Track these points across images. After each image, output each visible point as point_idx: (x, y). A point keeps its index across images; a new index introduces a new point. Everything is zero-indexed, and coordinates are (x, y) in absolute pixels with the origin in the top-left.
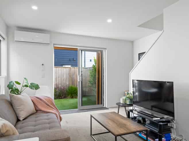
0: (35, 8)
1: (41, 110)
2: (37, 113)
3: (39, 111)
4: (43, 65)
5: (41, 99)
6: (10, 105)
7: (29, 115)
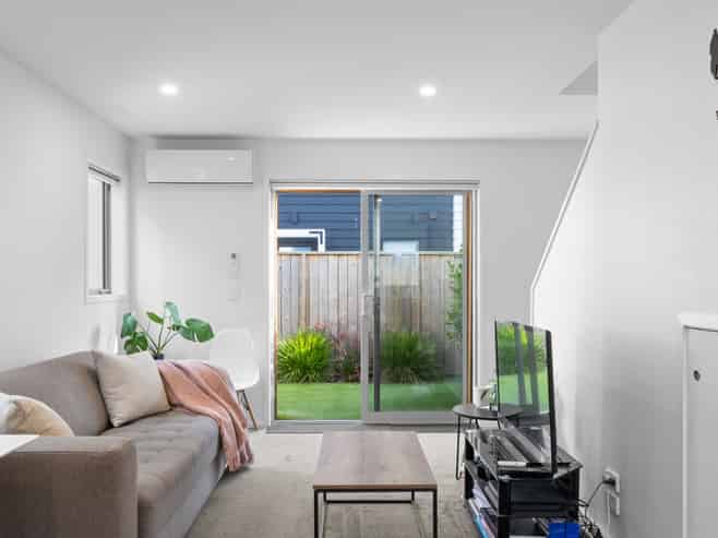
0: (169, 89)
1: (182, 406)
2: (171, 413)
3: (178, 409)
4: (234, 256)
5: (187, 373)
6: (90, 383)
7: (141, 414)
